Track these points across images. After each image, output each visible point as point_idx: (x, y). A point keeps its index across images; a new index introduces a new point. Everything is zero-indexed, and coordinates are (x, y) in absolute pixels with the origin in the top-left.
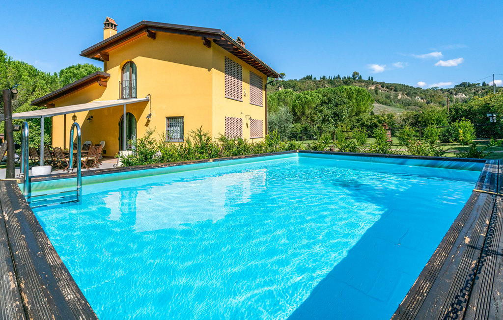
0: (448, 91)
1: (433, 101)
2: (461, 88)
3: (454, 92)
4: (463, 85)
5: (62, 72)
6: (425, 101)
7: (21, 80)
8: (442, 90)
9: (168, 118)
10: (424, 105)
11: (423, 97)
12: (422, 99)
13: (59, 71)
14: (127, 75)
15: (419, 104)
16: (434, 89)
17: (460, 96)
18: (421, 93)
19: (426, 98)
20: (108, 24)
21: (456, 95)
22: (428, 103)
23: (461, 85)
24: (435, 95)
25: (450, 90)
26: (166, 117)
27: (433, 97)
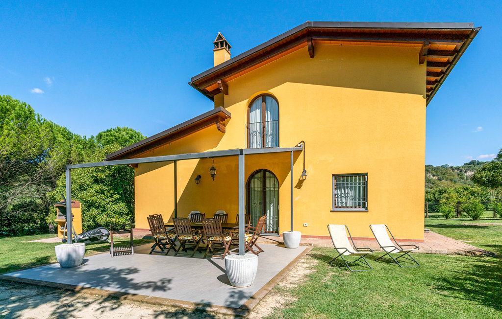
0: (458, 168)
1: (444, 177)
2: (470, 166)
3: (464, 170)
4: (472, 163)
5: (100, 136)
6: (437, 178)
7: (56, 142)
8: (451, 167)
9: (336, 177)
10: (436, 182)
11: (435, 174)
12: (434, 176)
13: (97, 134)
14: (256, 115)
15: (432, 181)
16: (444, 167)
17: (469, 173)
18: (432, 170)
19: (437, 175)
20: (221, 43)
21: (465, 172)
22: (439, 180)
23: (470, 163)
24: (446, 172)
25: (460, 168)
26: (333, 175)
27: (444, 174)
